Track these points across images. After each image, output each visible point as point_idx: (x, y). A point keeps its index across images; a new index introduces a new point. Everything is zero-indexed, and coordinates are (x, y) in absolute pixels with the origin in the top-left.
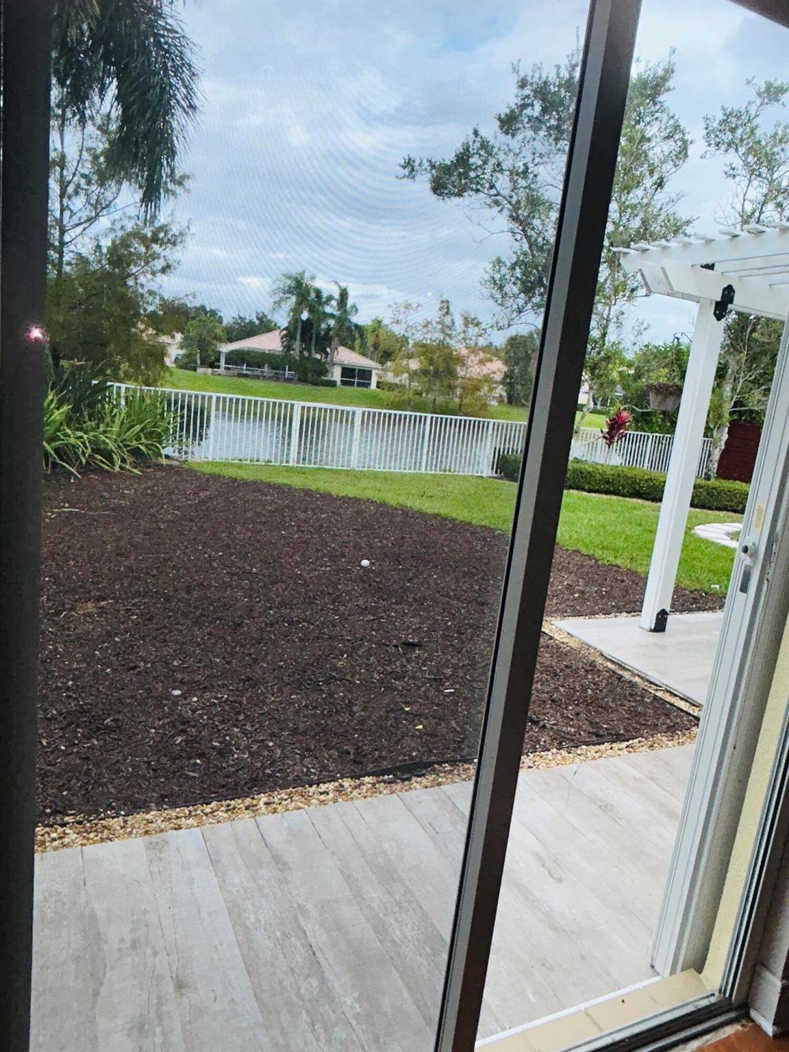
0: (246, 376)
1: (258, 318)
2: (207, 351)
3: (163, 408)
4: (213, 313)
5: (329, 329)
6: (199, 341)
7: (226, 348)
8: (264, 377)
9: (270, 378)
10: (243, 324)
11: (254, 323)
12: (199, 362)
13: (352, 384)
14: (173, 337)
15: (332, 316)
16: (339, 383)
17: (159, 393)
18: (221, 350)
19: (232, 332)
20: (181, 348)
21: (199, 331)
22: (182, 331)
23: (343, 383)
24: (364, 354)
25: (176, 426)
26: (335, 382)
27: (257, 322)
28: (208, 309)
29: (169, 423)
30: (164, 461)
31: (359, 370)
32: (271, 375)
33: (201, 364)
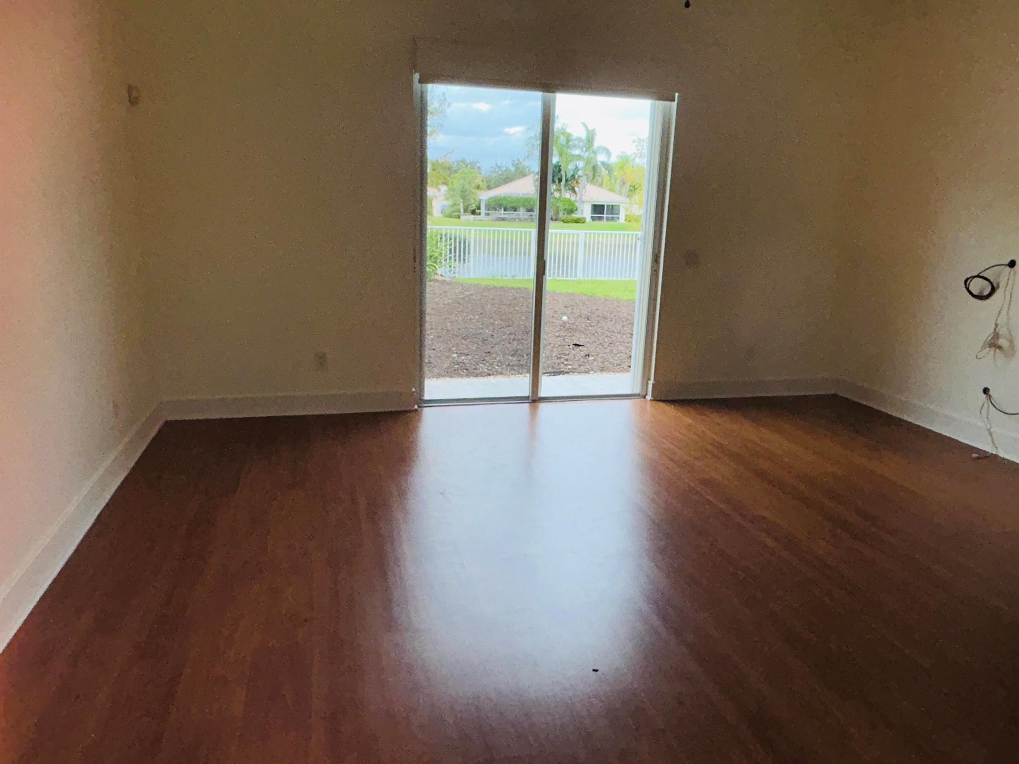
0: (503, 219)
1: (513, 165)
2: (469, 200)
3: (437, 240)
4: (473, 165)
5: (577, 169)
6: (462, 191)
7: (485, 196)
8: (520, 220)
9: (526, 220)
10: (500, 172)
11: (510, 170)
12: (462, 211)
13: (600, 219)
14: (439, 190)
15: (579, 157)
16: (588, 219)
17: (434, 230)
18: (481, 198)
19: (491, 181)
20: (447, 199)
21: (462, 181)
22: (446, 184)
23: (593, 219)
24: (612, 190)
25: (447, 252)
26: (585, 219)
27: (513, 169)
28: (468, 161)
29: (442, 250)
30: (440, 278)
31: (607, 206)
32: (526, 217)
33: (464, 212)
